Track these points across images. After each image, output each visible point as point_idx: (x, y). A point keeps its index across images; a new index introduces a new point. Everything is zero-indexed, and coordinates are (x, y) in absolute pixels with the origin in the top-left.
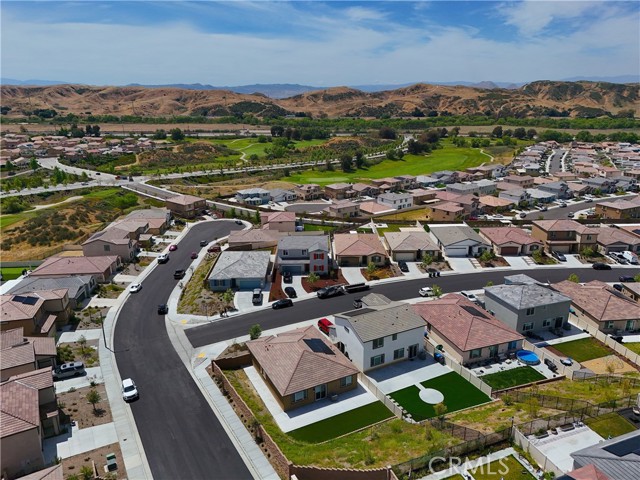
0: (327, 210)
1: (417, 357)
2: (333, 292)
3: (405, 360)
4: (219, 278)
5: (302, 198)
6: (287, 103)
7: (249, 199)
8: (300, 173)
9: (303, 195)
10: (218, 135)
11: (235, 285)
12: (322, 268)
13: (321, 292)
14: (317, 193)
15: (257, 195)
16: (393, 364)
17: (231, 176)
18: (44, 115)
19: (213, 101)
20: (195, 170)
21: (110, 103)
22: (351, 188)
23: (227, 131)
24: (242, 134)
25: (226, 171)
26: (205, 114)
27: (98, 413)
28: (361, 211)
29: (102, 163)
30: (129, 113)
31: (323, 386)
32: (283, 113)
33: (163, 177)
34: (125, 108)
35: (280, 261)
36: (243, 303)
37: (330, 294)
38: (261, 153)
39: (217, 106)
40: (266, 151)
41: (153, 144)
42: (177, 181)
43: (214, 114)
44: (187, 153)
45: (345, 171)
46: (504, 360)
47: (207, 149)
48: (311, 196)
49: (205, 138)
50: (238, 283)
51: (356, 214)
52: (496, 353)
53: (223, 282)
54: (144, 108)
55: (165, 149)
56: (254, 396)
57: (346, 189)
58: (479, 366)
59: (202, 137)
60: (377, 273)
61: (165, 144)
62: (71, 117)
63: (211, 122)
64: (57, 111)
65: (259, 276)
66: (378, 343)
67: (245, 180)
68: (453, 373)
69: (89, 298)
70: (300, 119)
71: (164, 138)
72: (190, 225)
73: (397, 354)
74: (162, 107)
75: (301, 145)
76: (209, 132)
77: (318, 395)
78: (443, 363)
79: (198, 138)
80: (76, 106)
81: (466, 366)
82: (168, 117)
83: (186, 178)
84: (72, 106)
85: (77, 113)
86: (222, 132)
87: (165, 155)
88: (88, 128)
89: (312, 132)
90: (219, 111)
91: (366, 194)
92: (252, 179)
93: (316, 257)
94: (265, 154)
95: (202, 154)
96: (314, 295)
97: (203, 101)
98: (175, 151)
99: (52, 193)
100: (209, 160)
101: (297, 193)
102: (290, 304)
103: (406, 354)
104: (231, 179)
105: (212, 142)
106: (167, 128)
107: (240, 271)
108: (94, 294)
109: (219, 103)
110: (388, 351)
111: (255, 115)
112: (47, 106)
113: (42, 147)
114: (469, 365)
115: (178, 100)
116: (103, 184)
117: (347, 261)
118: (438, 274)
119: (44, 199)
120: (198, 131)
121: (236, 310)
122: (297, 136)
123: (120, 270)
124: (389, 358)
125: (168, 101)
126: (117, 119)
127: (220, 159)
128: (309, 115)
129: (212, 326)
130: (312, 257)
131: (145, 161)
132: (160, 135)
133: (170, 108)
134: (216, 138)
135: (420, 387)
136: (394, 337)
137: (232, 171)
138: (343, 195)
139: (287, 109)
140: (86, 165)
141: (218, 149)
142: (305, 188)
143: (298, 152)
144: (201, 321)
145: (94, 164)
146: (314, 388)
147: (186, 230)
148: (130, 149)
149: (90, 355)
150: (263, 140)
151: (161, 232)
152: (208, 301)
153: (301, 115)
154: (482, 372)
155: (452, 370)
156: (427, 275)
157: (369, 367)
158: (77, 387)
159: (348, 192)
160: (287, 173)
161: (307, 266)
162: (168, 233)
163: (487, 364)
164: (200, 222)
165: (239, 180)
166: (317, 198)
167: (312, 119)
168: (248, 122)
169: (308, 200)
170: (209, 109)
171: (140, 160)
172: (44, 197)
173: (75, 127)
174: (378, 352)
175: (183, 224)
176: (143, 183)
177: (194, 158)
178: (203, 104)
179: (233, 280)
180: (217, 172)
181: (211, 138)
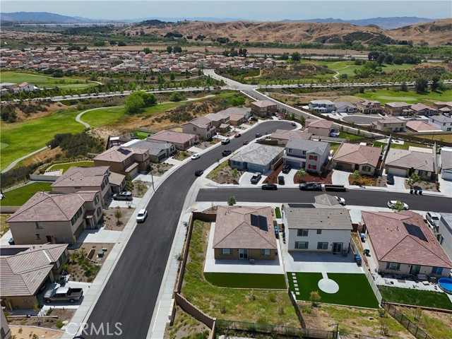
0: (376, 123)
1: (339, 252)
2: (312, 187)
3: (328, 252)
4: (236, 160)
5: (361, 112)
6: (396, 33)
7: (317, 108)
8: (374, 91)
9: (363, 109)
10: (325, 58)
11: (245, 167)
12: (315, 167)
13: (302, 185)
14: (376, 109)
15: (324, 106)
16: (315, 252)
17: (318, 89)
18: (222, 41)
19: (333, 31)
20: (294, 83)
21: (263, 33)
22: (409, 107)
23: (334, 55)
24: (344, 58)
25: (315, 86)
26: (324, 42)
27: (119, 224)
28: (407, 127)
29: (238, 75)
30: (272, 41)
31: (245, 250)
32: (388, 41)
33: (269, 86)
34: (270, 37)
35: (285, 156)
36: (245, 180)
37: (309, 188)
38: (350, 73)
39: (335, 35)
40: (355, 72)
41: (274, 63)
42: (277, 90)
43: (331, 42)
44: (295, 70)
45: (418, 93)
46: (421, 281)
47: (311, 68)
48: (369, 111)
49: (315, 60)
50: (248, 166)
51: (401, 130)
52: (417, 272)
53: (239, 163)
54: (283, 37)
55: (281, 67)
56: (204, 242)
57: (403, 108)
58: (393, 277)
59: (313, 59)
60: (362, 181)
61: (283, 63)
62: (237, 44)
63: (326, 48)
64: (230, 38)
65: (262, 164)
66: (302, 232)
67: (327, 93)
68: (363, 275)
69: (168, 157)
70: (401, 46)
71: (287, 58)
72: (260, 121)
73: (320, 245)
74: (295, 36)
75: (388, 69)
76: (320, 55)
77: (241, 255)
78: (359, 265)
79: (310, 60)
80: (242, 36)
81: (380, 273)
82: (296, 44)
83: (284, 89)
84: (239, 35)
85: (240, 40)
86: (331, 56)
87: (279, 72)
88: (240, 50)
89: (404, 58)
90: (335, 39)
91: (423, 114)
92: (333, 93)
93: (311, 157)
94: (354, 74)
95: (306, 72)
96: (297, 186)
97: (326, 31)
98: (288, 69)
99: (200, 92)
100: (309, 76)
101: (359, 107)
102: (275, 188)
103: (330, 248)
104: (317, 91)
105: (317, 64)
106: (292, 51)
107: (252, 158)
108: (171, 155)
109: (336, 33)
110: (313, 241)
111: (362, 43)
112: (225, 36)
113: (209, 62)
114: (382, 274)
115: (308, 31)
116: (230, 89)
117: (341, 166)
118: (420, 193)
119: (195, 95)
120: (312, 55)
121: (238, 184)
122: (389, 61)
123: (195, 144)
124: (313, 246)
125: (301, 31)
126: (263, 45)
127: (318, 76)
128: (410, 44)
129: (218, 190)
130: (308, 157)
131: (265, 75)
132: (284, 57)
133: (300, 37)
134: (323, 60)
135: (325, 276)
136: (319, 231)
137: (320, 86)
138: (399, 112)
139: (392, 38)
140: (228, 75)
141: (318, 69)
142: (366, 104)
143: (384, 73)
144: (213, 186)
145: (233, 75)
146: (238, 249)
147: (256, 124)
148: (258, 66)
149: (142, 190)
150: (358, 63)
151: (238, 124)
152: (224, 174)
153: (404, 43)
154: (392, 283)
155: (364, 273)
156: (408, 191)
157: (293, 248)
158: (121, 206)
159: (404, 110)
160: (362, 90)
161: (304, 163)
162: (243, 125)
163: (403, 278)
164: (269, 120)
165: (322, 93)
166: (375, 113)
167: (412, 46)
168: (355, 49)
169: (366, 113)
170: (328, 38)
171: (263, 74)
172: (195, 93)
173: (233, 49)
174: (302, 239)
175: (256, 120)
176: (254, 90)
177: (299, 74)
178: (325, 34)
179: (245, 164)
180: (307, 86)
181: (319, 60)
